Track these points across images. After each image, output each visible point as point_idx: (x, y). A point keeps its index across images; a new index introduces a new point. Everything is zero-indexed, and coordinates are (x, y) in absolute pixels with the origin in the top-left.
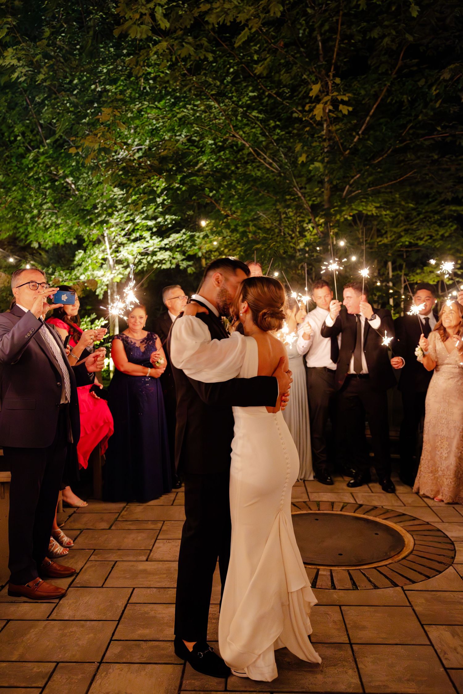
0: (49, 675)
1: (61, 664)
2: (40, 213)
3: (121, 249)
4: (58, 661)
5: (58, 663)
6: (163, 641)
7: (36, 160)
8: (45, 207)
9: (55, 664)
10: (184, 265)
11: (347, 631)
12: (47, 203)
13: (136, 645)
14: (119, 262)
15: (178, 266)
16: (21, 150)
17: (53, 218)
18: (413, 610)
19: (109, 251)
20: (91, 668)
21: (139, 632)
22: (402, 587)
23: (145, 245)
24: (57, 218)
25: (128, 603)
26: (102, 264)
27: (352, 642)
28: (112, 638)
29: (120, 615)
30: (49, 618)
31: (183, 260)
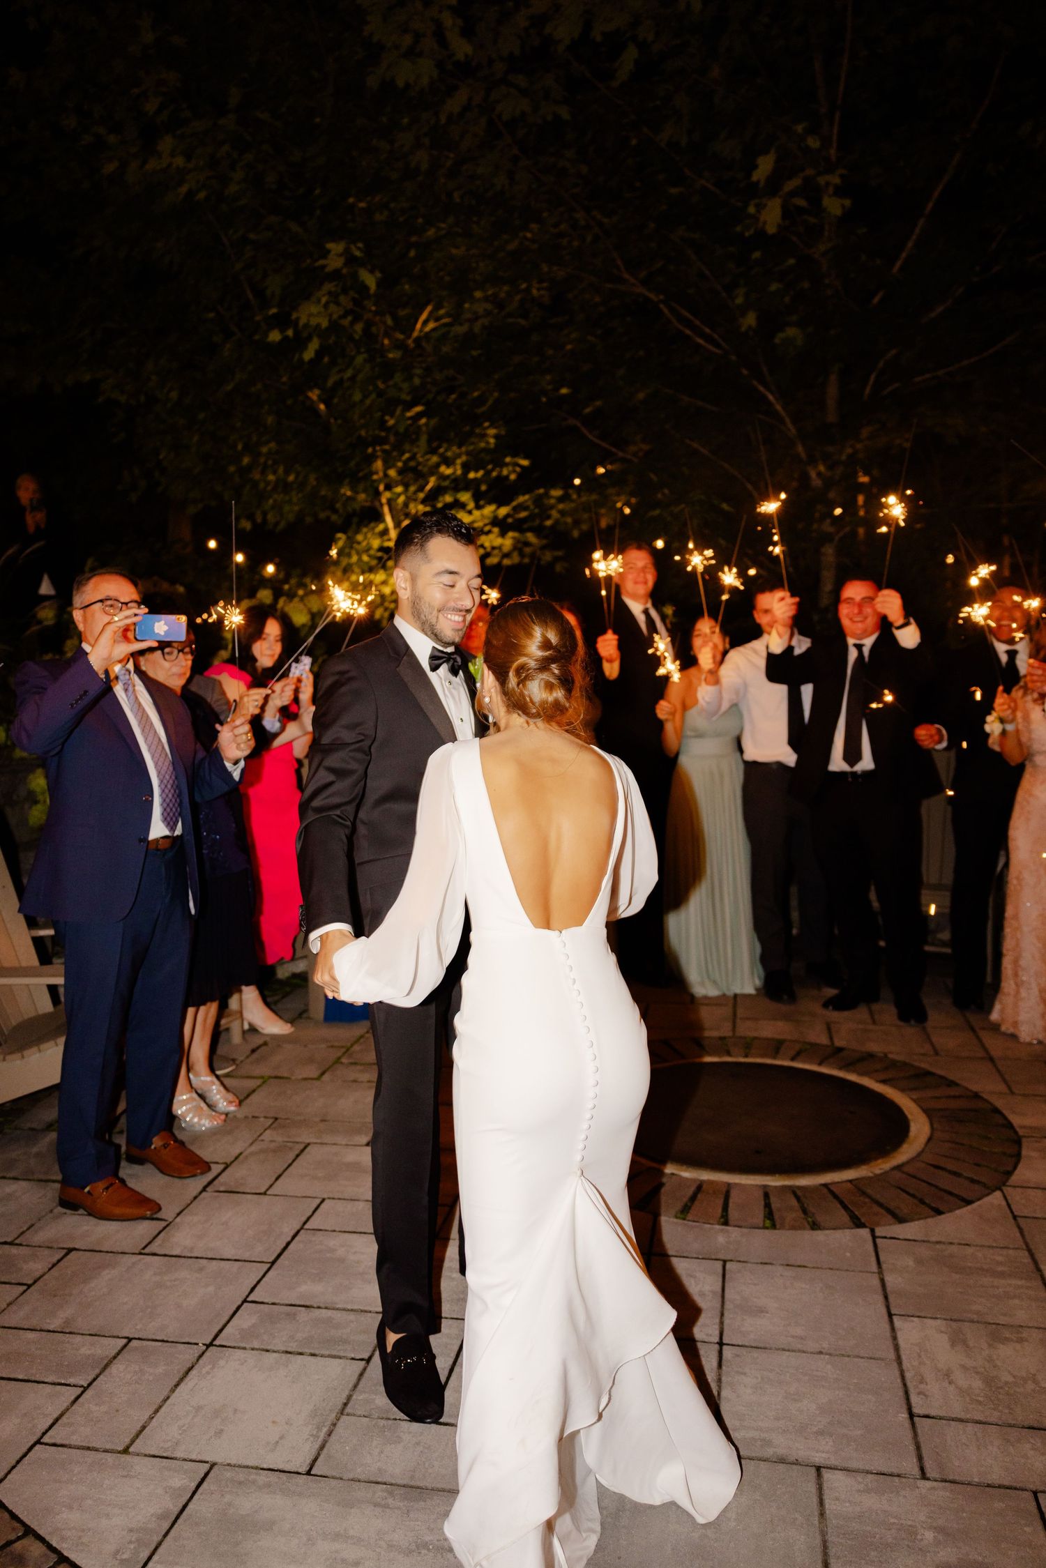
0: (106, 1362)
1: (134, 1343)
4: (131, 1336)
5: (130, 1340)
6: (344, 1310)
9: (125, 1341)
11: (722, 1315)
13: (288, 1314)
18: (882, 1281)
20: (190, 1354)
21: (303, 1288)
22: (872, 1231)
25: (302, 1228)
27: (725, 1341)
28: (247, 1296)
29: (278, 1251)
30: (146, 1251)
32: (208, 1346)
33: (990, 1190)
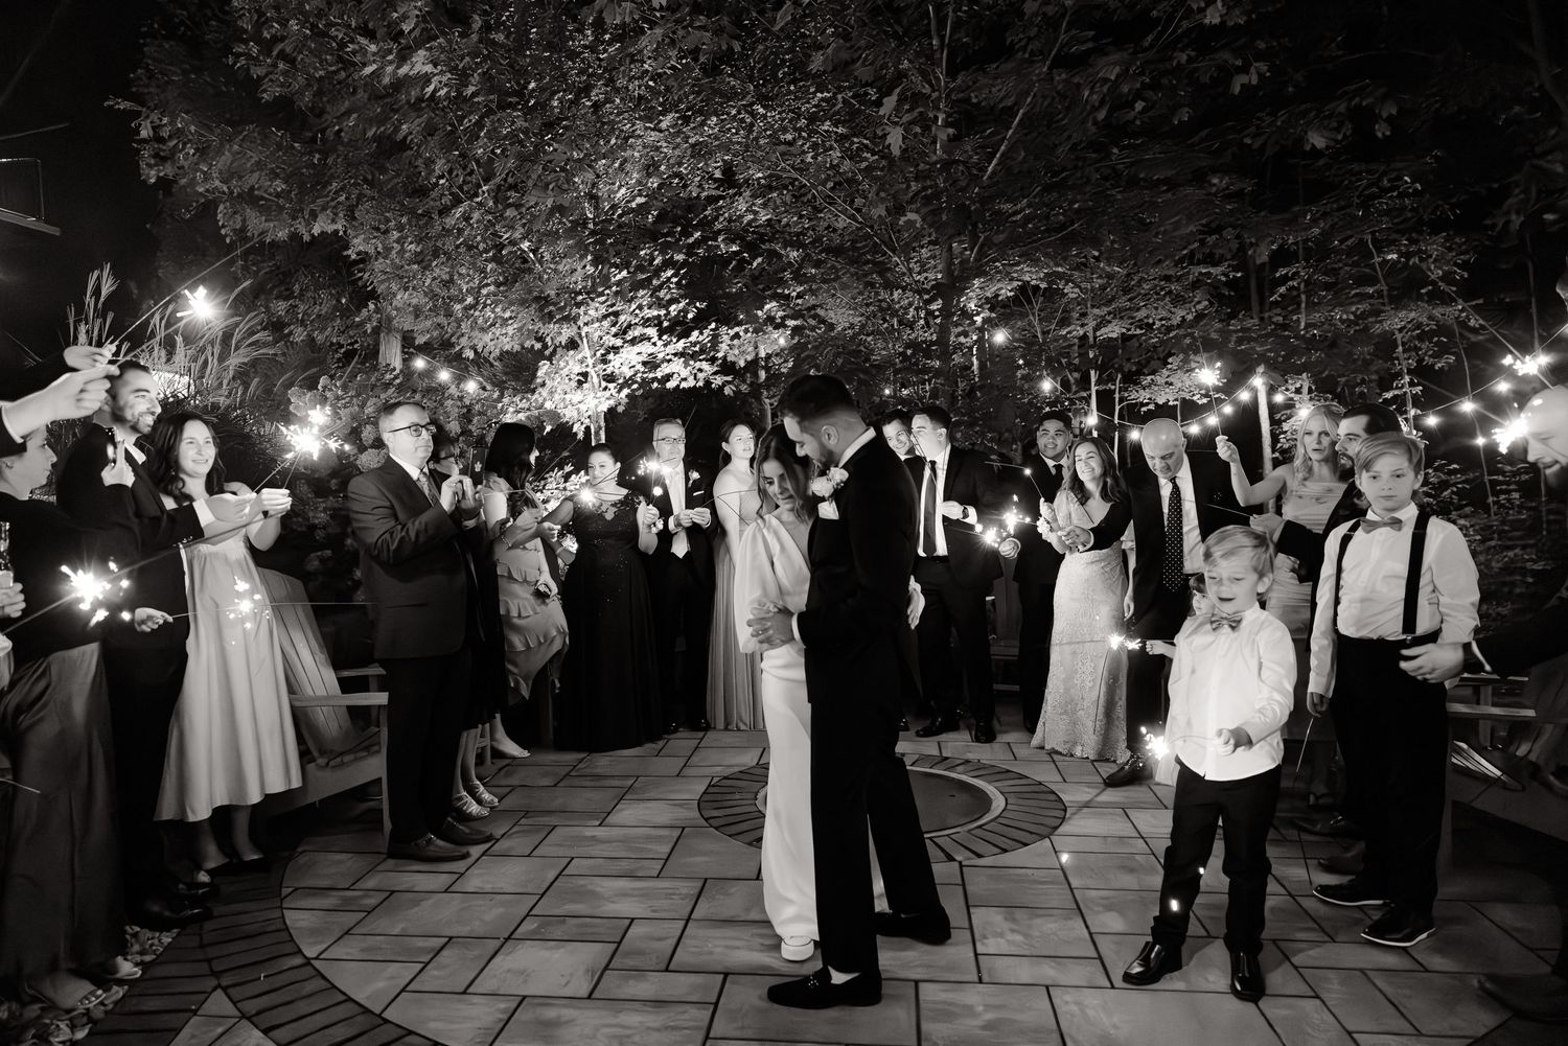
0: (437, 949)
1: (455, 939)
2: (477, 303)
3: (611, 356)
4: (452, 935)
7: (467, 218)
8: (484, 291)
9: (445, 939)
10: (718, 381)
12: (488, 285)
13: (560, 921)
14: (610, 378)
15: (708, 383)
16: (446, 200)
17: (497, 310)
18: (965, 890)
19: (590, 361)
20: (495, 943)
21: (568, 907)
22: (960, 862)
23: (651, 349)
24: (504, 311)
26: (580, 383)
28: (529, 912)
29: (546, 887)
31: (715, 373)
32: (507, 939)
33: (1043, 837)
